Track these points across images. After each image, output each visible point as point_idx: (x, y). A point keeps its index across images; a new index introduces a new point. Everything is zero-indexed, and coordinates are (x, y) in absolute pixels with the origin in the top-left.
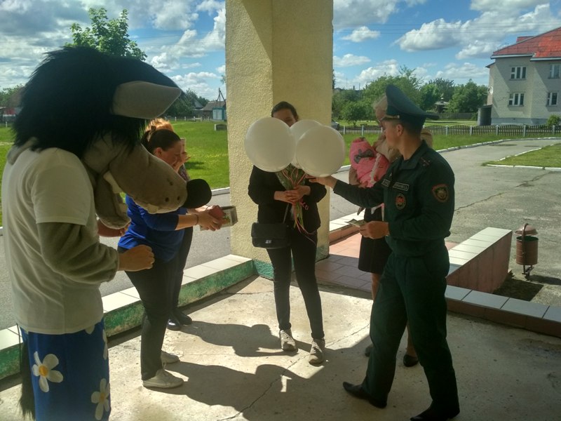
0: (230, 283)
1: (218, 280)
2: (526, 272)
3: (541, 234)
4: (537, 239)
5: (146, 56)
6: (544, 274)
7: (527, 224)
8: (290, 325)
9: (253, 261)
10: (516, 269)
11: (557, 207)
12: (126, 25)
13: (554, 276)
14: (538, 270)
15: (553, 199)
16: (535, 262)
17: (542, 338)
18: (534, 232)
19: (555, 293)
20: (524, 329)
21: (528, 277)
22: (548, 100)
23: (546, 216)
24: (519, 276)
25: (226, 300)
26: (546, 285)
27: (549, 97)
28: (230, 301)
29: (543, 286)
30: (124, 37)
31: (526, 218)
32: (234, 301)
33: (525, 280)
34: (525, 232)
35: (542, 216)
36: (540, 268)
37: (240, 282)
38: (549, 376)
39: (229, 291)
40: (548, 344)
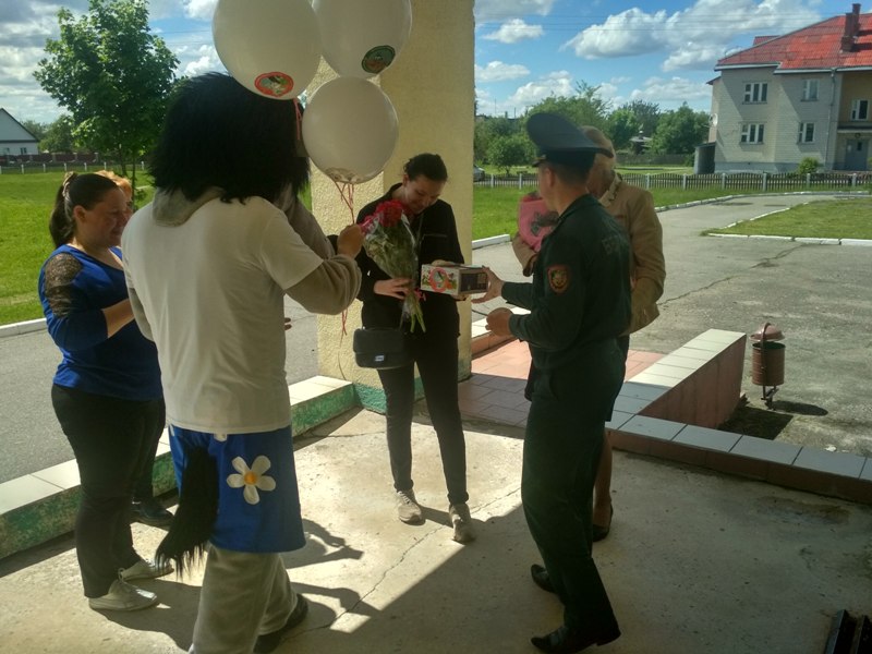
0: (318, 421)
1: (298, 416)
2: (767, 397)
3: (790, 339)
4: (783, 346)
5: (178, 62)
6: (794, 399)
7: (768, 324)
8: (411, 483)
9: (353, 386)
10: (751, 391)
11: (812, 298)
12: (146, 11)
13: (808, 403)
14: (785, 393)
15: (807, 286)
16: (780, 381)
17: (792, 495)
18: (778, 335)
19: (809, 428)
20: (765, 482)
21: (769, 403)
22: (801, 135)
23: (796, 312)
24: (757, 402)
25: (313, 446)
26: (797, 416)
27: (802, 130)
28: (318, 448)
29: (792, 417)
30: (142, 31)
31: (766, 314)
32: (324, 447)
33: (765, 408)
34: (765, 336)
35: (790, 312)
36: (788, 390)
37: (334, 418)
38: (803, 551)
39: (317, 433)
40: (801, 504)
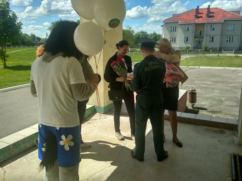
2: (193, 105)
3: (198, 91)
4: (196, 93)
6: (198, 106)
7: (192, 88)
8: (120, 130)
9: (94, 106)
10: (189, 105)
11: (196, 82)
13: (202, 107)
14: (196, 105)
15: (194, 79)
16: (196, 102)
17: (211, 128)
18: (195, 90)
19: (204, 113)
20: (204, 125)
21: (193, 108)
23: (193, 85)
24: (190, 107)
25: (86, 123)
26: (200, 110)
28: (88, 123)
29: (199, 111)
31: (186, 86)
32: (90, 123)
33: (192, 109)
34: (192, 91)
37: (90, 115)
38: (218, 140)
39: (86, 119)
40: (214, 130)
